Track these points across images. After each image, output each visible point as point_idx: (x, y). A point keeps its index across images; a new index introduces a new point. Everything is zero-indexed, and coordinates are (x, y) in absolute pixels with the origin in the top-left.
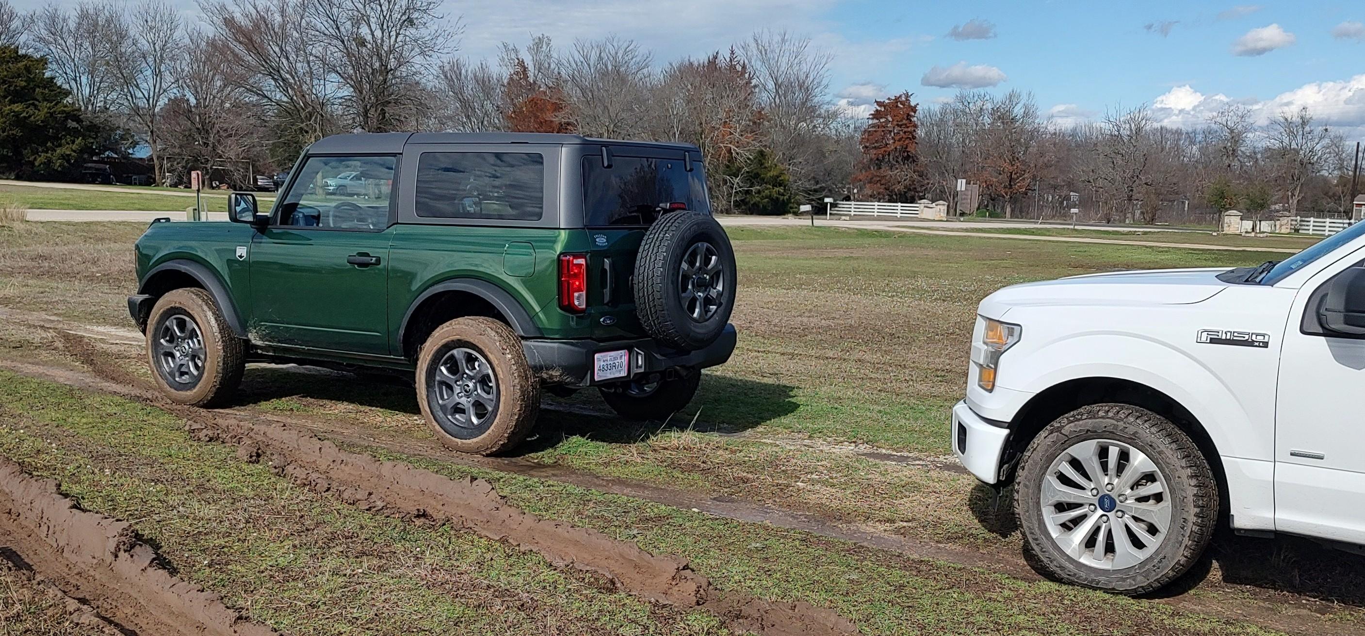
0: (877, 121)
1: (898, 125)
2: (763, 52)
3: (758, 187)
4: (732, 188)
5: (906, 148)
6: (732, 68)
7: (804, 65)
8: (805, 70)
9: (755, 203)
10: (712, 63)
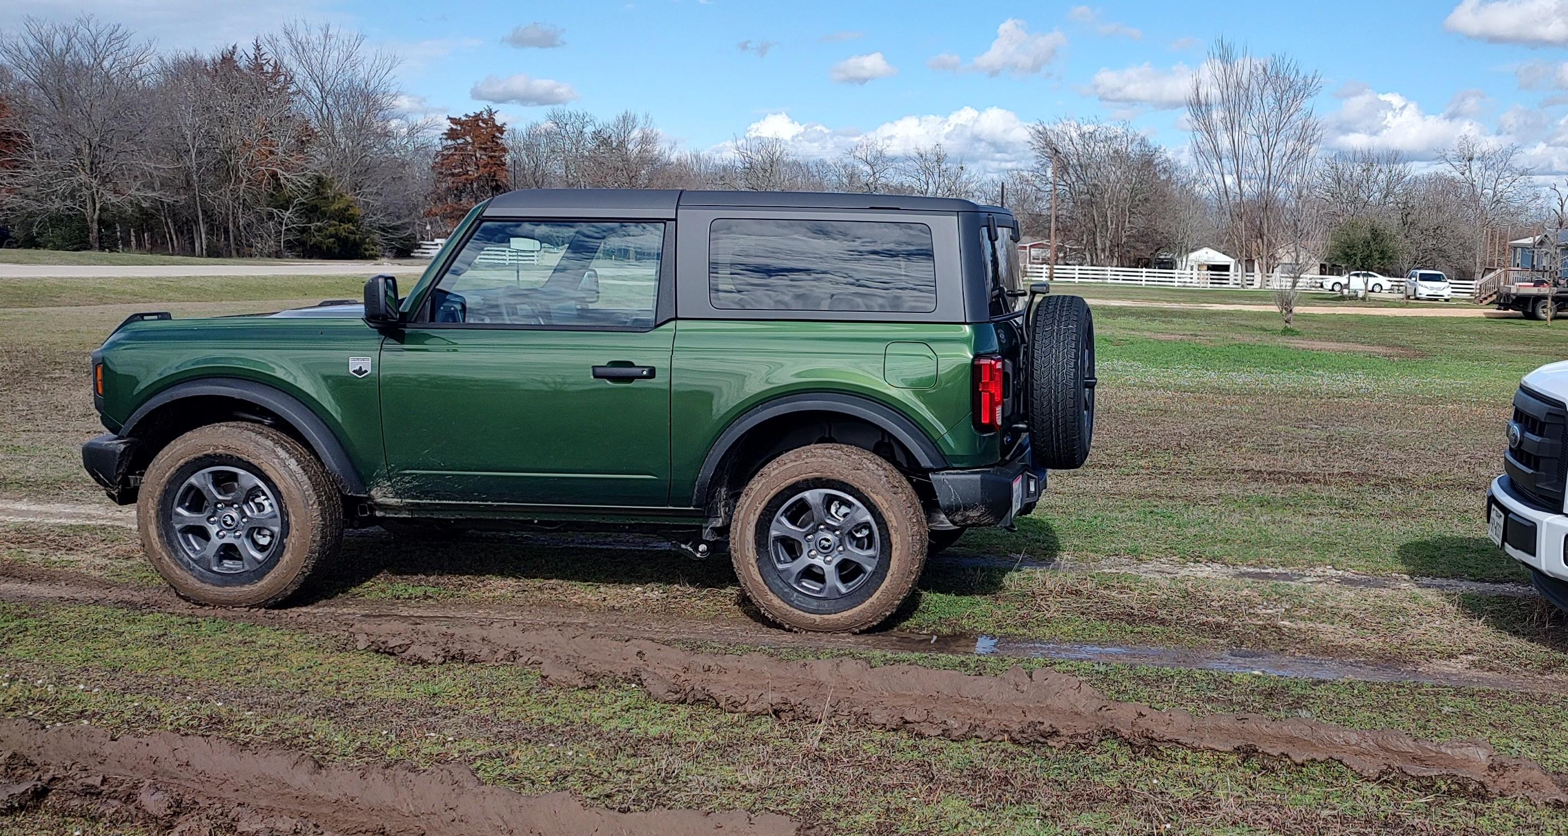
0: (453, 142)
1: (481, 148)
2: (300, 49)
3: (319, 224)
4: (281, 224)
5: (494, 176)
6: (257, 66)
7: (361, 68)
8: (362, 75)
9: (315, 244)
10: (228, 60)
